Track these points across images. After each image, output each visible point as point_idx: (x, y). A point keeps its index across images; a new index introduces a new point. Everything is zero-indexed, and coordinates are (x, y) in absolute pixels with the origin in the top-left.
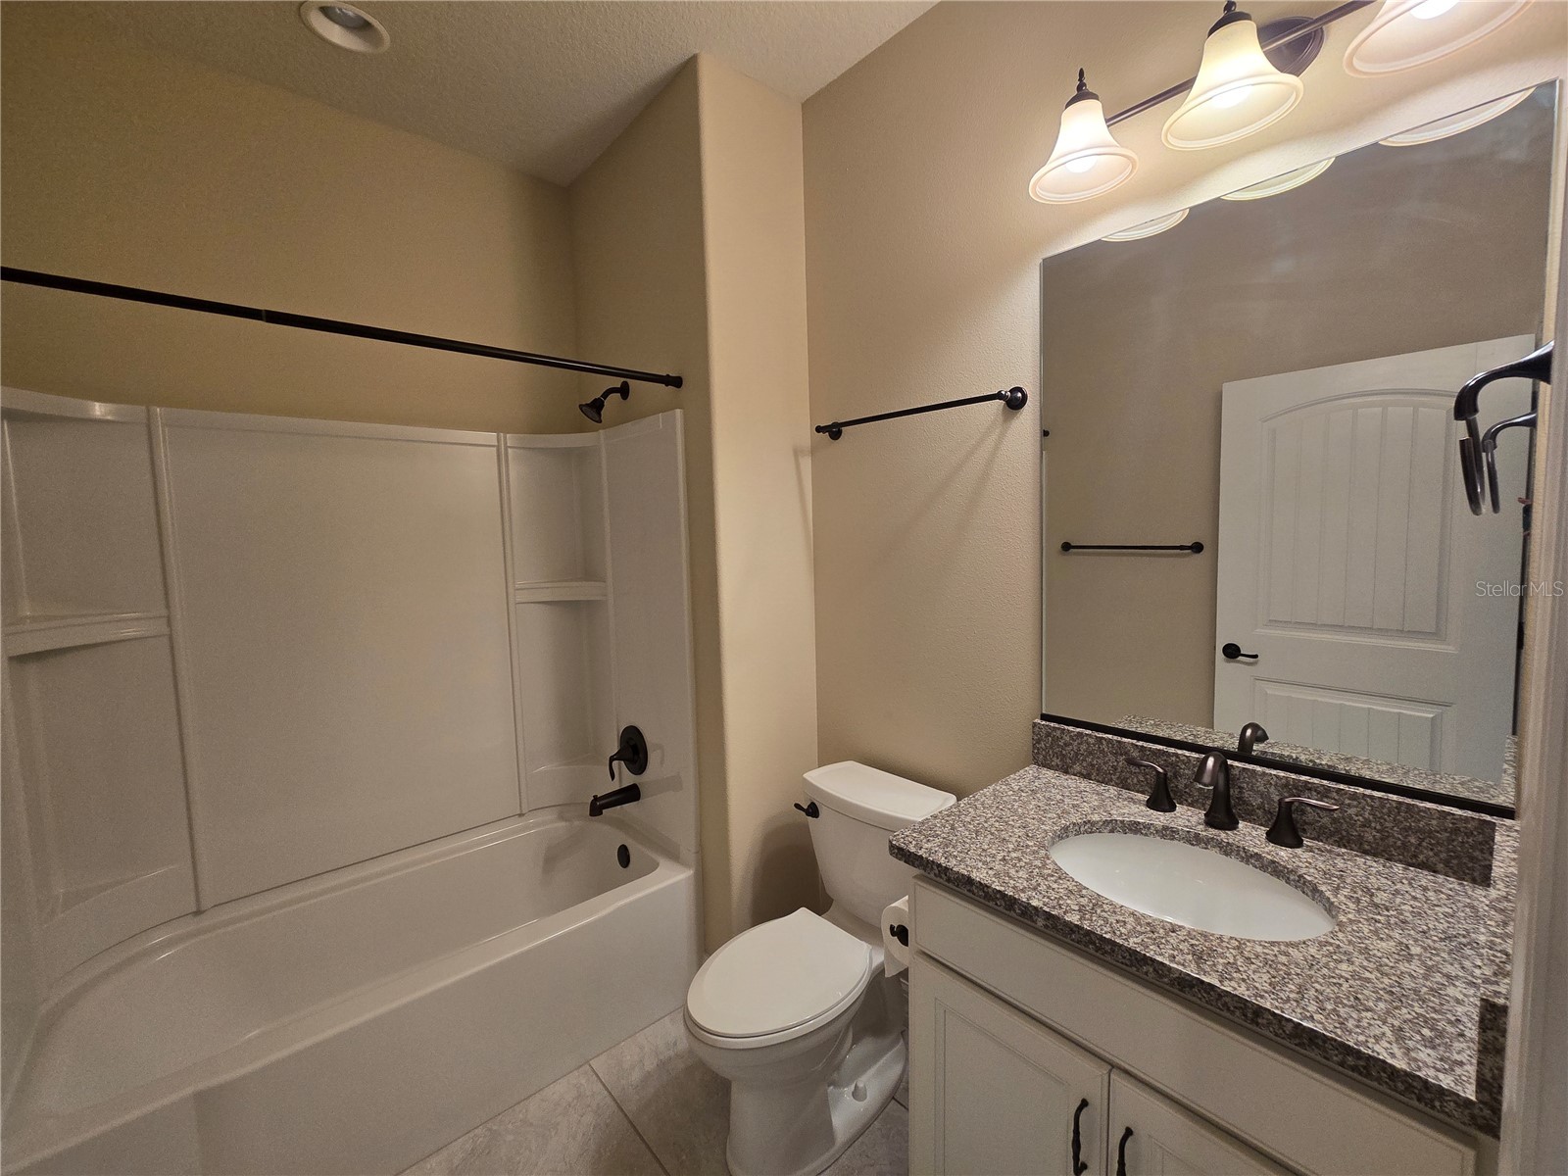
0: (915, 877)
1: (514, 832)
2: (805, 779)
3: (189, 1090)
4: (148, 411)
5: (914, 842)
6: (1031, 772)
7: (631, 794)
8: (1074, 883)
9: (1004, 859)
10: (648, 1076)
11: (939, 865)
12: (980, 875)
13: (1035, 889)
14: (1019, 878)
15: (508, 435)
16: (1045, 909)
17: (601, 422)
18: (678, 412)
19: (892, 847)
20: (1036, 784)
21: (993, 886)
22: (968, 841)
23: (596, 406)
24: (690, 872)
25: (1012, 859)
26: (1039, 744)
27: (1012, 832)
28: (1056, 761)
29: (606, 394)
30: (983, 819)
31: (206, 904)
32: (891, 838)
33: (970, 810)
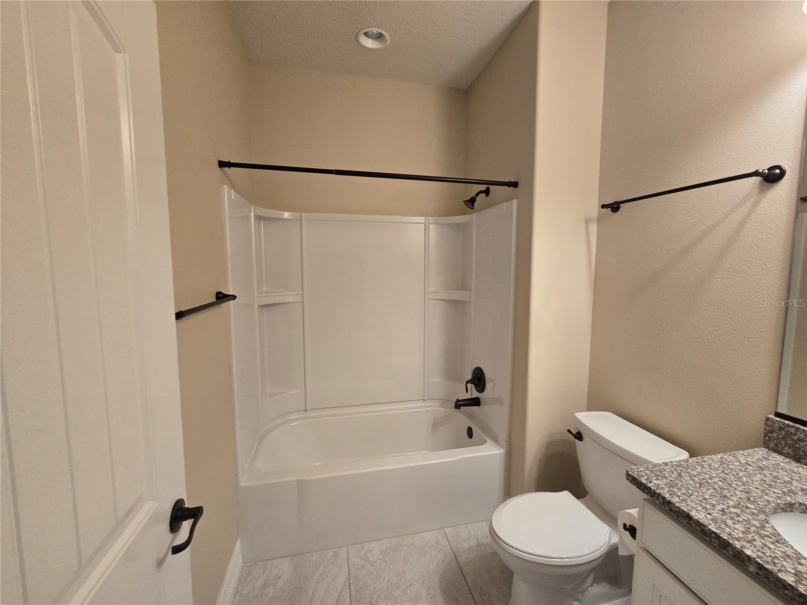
0: (644, 499)
1: (420, 407)
2: (575, 416)
3: (295, 478)
4: (301, 215)
5: (645, 477)
6: (760, 452)
7: (476, 402)
8: (792, 551)
9: (723, 510)
10: (471, 548)
11: (664, 498)
12: (699, 515)
13: (749, 542)
14: (735, 529)
15: (430, 218)
16: (758, 560)
17: (473, 209)
18: (515, 201)
19: (628, 475)
20: (764, 463)
21: (709, 527)
22: (692, 488)
23: (472, 201)
24: (503, 451)
25: (731, 513)
26: (771, 433)
27: (734, 493)
28: (787, 450)
29: (477, 195)
30: (708, 476)
31: (308, 409)
32: (628, 469)
33: (697, 467)
